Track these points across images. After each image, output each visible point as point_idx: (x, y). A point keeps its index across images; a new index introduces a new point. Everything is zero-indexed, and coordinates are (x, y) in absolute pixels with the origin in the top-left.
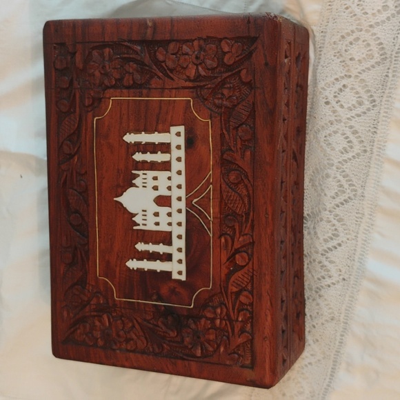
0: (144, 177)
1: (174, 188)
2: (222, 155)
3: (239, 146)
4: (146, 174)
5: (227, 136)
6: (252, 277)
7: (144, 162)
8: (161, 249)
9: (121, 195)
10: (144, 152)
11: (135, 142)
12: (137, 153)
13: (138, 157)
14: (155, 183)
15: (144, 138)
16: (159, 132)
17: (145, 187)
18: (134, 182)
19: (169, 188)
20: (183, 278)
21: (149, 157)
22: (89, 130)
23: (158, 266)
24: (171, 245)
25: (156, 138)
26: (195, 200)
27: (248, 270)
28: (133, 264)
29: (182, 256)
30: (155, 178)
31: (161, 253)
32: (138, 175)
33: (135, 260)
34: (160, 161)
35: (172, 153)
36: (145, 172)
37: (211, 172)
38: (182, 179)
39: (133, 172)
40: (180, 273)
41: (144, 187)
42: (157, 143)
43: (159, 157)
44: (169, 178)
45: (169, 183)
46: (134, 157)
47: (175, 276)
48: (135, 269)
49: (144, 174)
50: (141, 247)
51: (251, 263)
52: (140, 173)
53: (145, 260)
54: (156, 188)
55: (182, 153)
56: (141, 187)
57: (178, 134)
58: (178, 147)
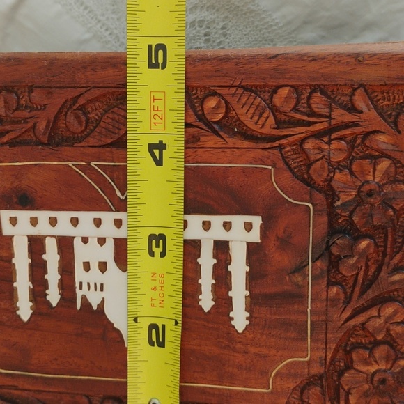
0: (85, 286)
1: (101, 232)
2: (42, 144)
3: (26, 113)
4: (81, 283)
5: (12, 135)
6: (246, 88)
7: (62, 285)
8: (207, 261)
9: (118, 332)
10: (45, 285)
11: (31, 301)
12: (48, 298)
13: (54, 296)
14: (94, 267)
15: (23, 284)
16: (12, 256)
17: (102, 285)
18: (95, 308)
19: (102, 241)
20: (257, 221)
21: (53, 276)
22: (16, 384)
23: (239, 268)
24: (199, 241)
25: (21, 261)
26: (119, 194)
27: (234, 95)
28: (240, 319)
29: (217, 221)
30: (87, 267)
31: (215, 261)
32: (84, 297)
33: (231, 314)
34: (58, 257)
35: (43, 233)
36: (77, 285)
37: (70, 164)
38: (86, 217)
39: (79, 307)
40: (248, 227)
41: (102, 289)
42: (30, 261)
43: (52, 256)
44: (85, 240)
45: (93, 242)
46: (54, 304)
47: (255, 236)
48: (248, 315)
49: (81, 288)
50: (206, 301)
51: (219, 90)
52: (79, 294)
53: (230, 294)
54: (103, 267)
55: (43, 216)
56: (103, 294)
57: (13, 221)
58: (34, 222)
